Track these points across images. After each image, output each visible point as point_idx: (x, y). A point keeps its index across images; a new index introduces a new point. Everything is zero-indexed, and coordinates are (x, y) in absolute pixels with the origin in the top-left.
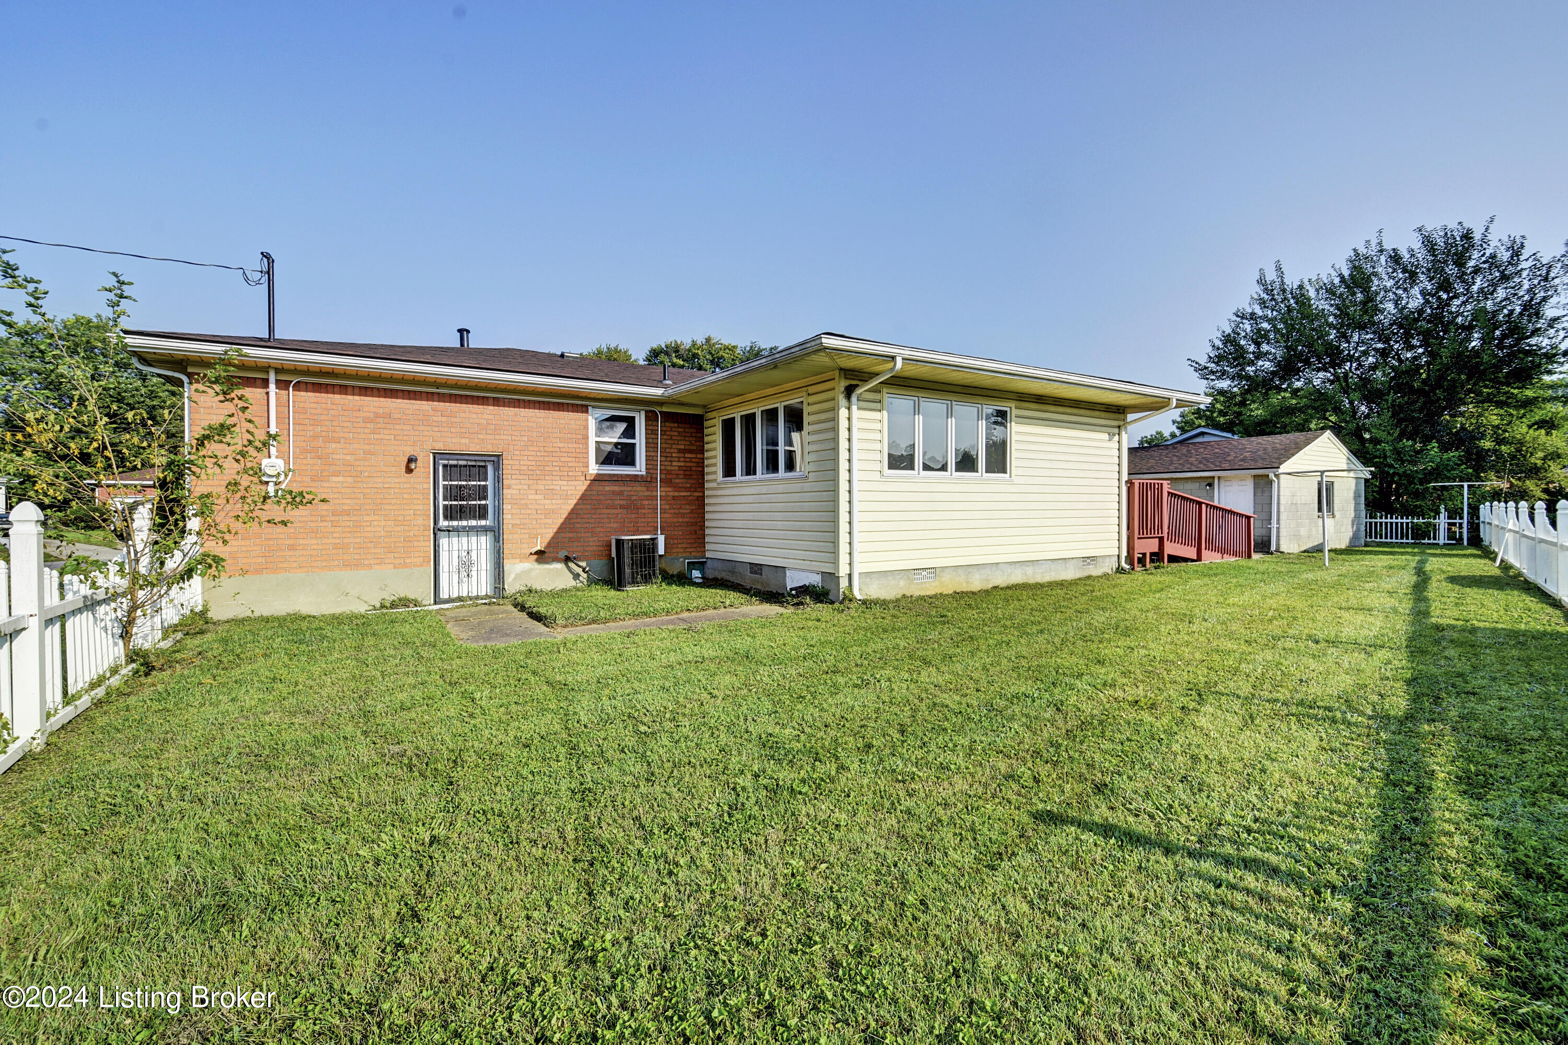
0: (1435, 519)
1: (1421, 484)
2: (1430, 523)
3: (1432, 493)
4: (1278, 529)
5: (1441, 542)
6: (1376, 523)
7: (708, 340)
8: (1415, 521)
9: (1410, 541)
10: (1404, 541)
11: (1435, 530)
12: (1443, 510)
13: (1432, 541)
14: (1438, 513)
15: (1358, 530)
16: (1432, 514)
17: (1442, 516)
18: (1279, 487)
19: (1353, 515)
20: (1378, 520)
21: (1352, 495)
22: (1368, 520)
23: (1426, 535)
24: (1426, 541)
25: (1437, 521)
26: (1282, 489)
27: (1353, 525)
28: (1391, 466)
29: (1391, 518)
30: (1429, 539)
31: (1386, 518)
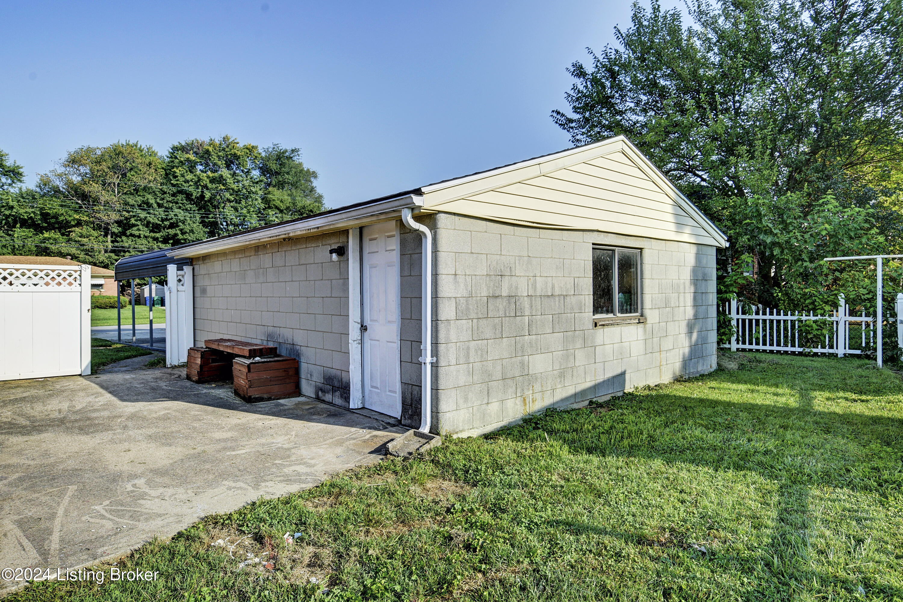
0: (831, 316)
1: (811, 261)
2: (824, 323)
3: (826, 275)
4: (435, 366)
5: (841, 351)
6: (750, 321)
7: (225, 139)
8: (804, 318)
9: (797, 349)
10: (789, 349)
11: (831, 331)
12: (842, 302)
13: (827, 350)
14: (835, 306)
15: (702, 341)
16: (827, 308)
17: (841, 310)
18: (435, 251)
19: (690, 312)
20: (754, 317)
21: (686, 275)
22: (741, 316)
23: (817, 341)
24: (819, 350)
25: (834, 318)
26: (442, 256)
27: (690, 332)
28: (769, 232)
29: (771, 314)
30: (823, 347)
31: (764, 314)
